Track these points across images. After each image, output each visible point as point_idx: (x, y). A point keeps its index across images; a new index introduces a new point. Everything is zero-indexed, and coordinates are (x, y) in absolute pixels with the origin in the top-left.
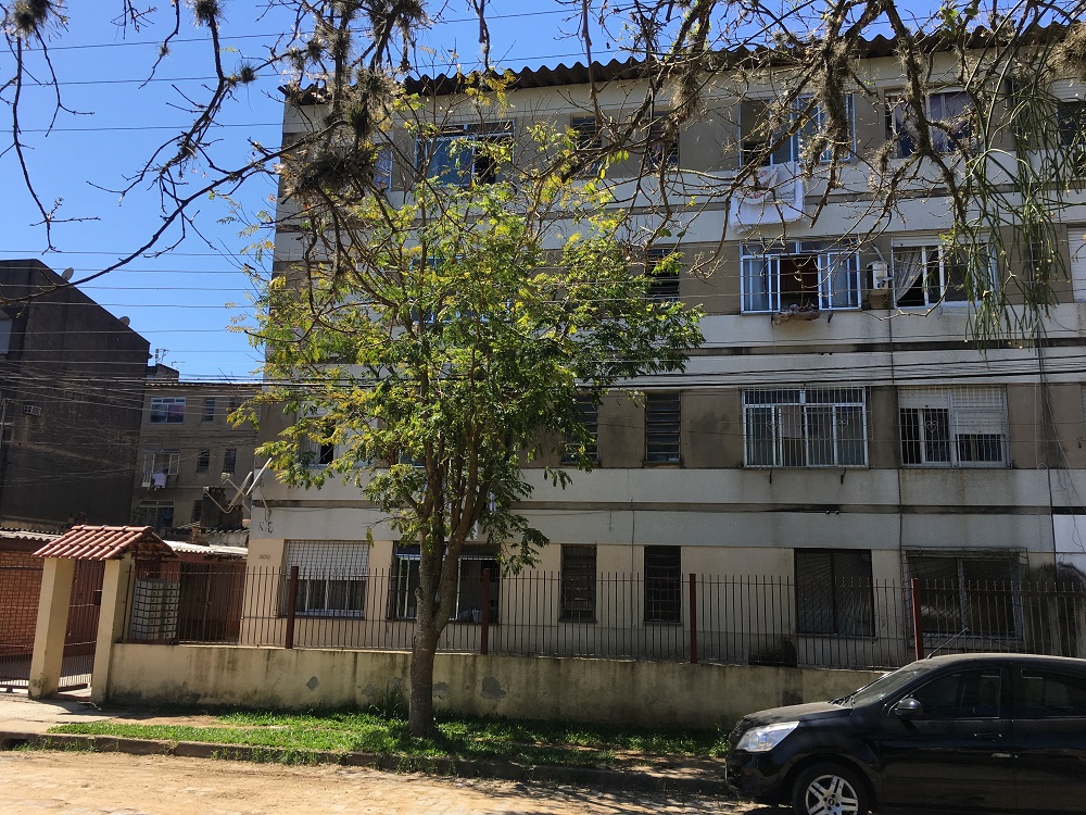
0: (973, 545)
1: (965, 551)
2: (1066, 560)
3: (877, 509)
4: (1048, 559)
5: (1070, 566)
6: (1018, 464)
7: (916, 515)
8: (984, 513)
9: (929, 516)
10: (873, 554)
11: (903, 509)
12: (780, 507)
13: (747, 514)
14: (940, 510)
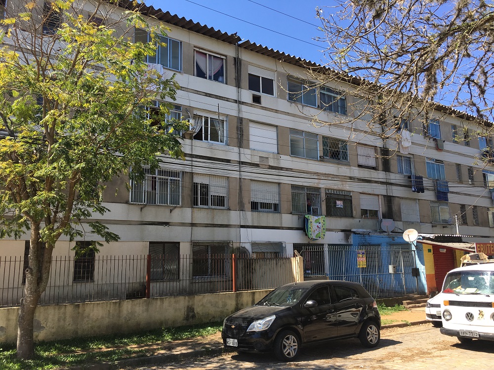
0: (216, 239)
1: (213, 242)
2: (243, 245)
3: (183, 224)
4: (238, 245)
5: (244, 248)
6: (231, 209)
7: (197, 228)
8: (219, 227)
9: (201, 228)
10: (181, 244)
11: (193, 225)
12: (145, 223)
13: (130, 225)
14: (205, 225)
